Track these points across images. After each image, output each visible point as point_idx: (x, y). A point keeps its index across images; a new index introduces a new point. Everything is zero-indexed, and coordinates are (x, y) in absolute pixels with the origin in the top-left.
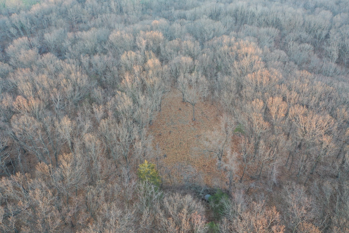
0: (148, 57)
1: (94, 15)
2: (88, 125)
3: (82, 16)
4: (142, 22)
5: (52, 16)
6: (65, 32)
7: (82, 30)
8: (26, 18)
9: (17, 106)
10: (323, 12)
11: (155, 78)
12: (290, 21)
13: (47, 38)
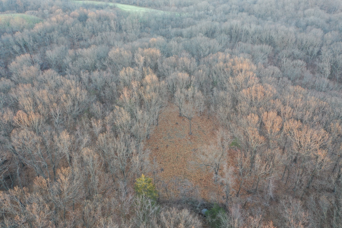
0: (146, 73)
1: (94, 33)
2: (86, 139)
3: (83, 34)
4: (140, 39)
5: (54, 34)
6: (66, 49)
7: (82, 47)
8: (29, 36)
9: (17, 121)
10: (314, 30)
11: (153, 94)
12: (283, 38)
13: (49, 55)
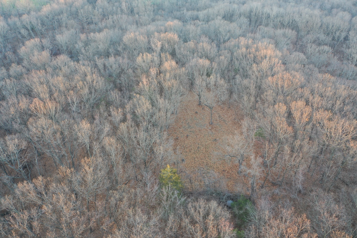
0: (164, 59)
1: (104, 16)
2: (107, 128)
3: (93, 17)
4: (154, 23)
5: (63, 17)
6: (76, 33)
7: (94, 31)
8: (37, 19)
9: (34, 109)
10: (341, 14)
11: (173, 81)
12: (307, 22)
13: (59, 39)
